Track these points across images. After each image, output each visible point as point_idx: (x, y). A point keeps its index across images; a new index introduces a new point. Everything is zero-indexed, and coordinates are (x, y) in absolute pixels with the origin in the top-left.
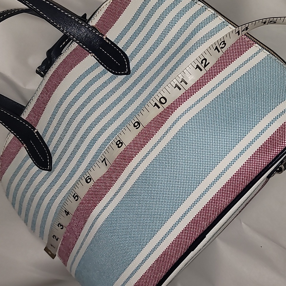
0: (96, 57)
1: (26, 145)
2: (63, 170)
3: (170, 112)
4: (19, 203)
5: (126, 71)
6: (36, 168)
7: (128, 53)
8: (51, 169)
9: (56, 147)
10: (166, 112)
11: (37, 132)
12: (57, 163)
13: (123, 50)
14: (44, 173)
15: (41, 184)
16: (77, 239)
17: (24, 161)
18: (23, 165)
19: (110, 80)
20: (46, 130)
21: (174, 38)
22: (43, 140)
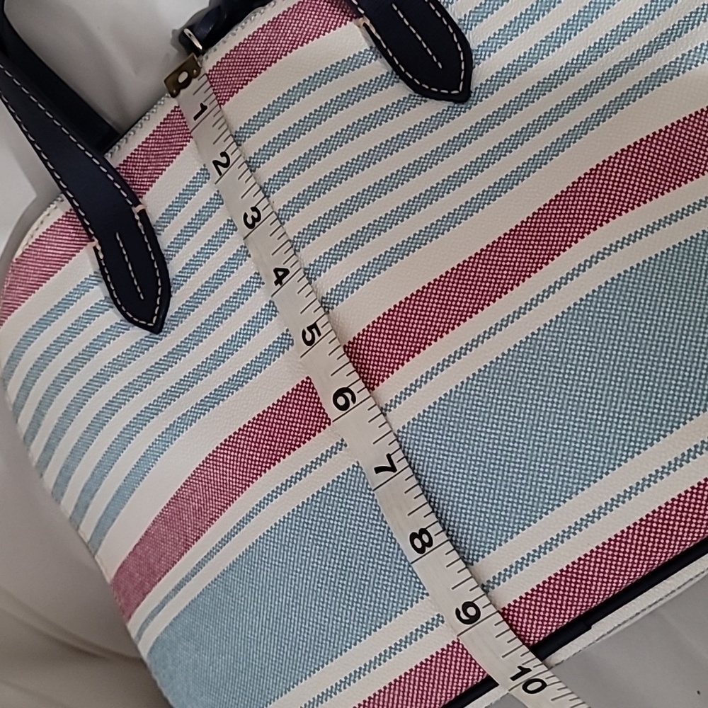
0: (373, 31)
1: (100, 243)
2: (198, 336)
3: (575, 234)
4: (36, 405)
5: (458, 90)
6: (113, 316)
7: (474, 38)
8: (162, 327)
9: (192, 267)
10: (560, 232)
11: (143, 213)
12: (183, 314)
13: (460, 27)
14: (137, 334)
15: (118, 365)
16: (187, 547)
17: (82, 289)
18: (77, 298)
19: (400, 107)
20: (170, 214)
21: (628, 23)
22: (156, 238)
